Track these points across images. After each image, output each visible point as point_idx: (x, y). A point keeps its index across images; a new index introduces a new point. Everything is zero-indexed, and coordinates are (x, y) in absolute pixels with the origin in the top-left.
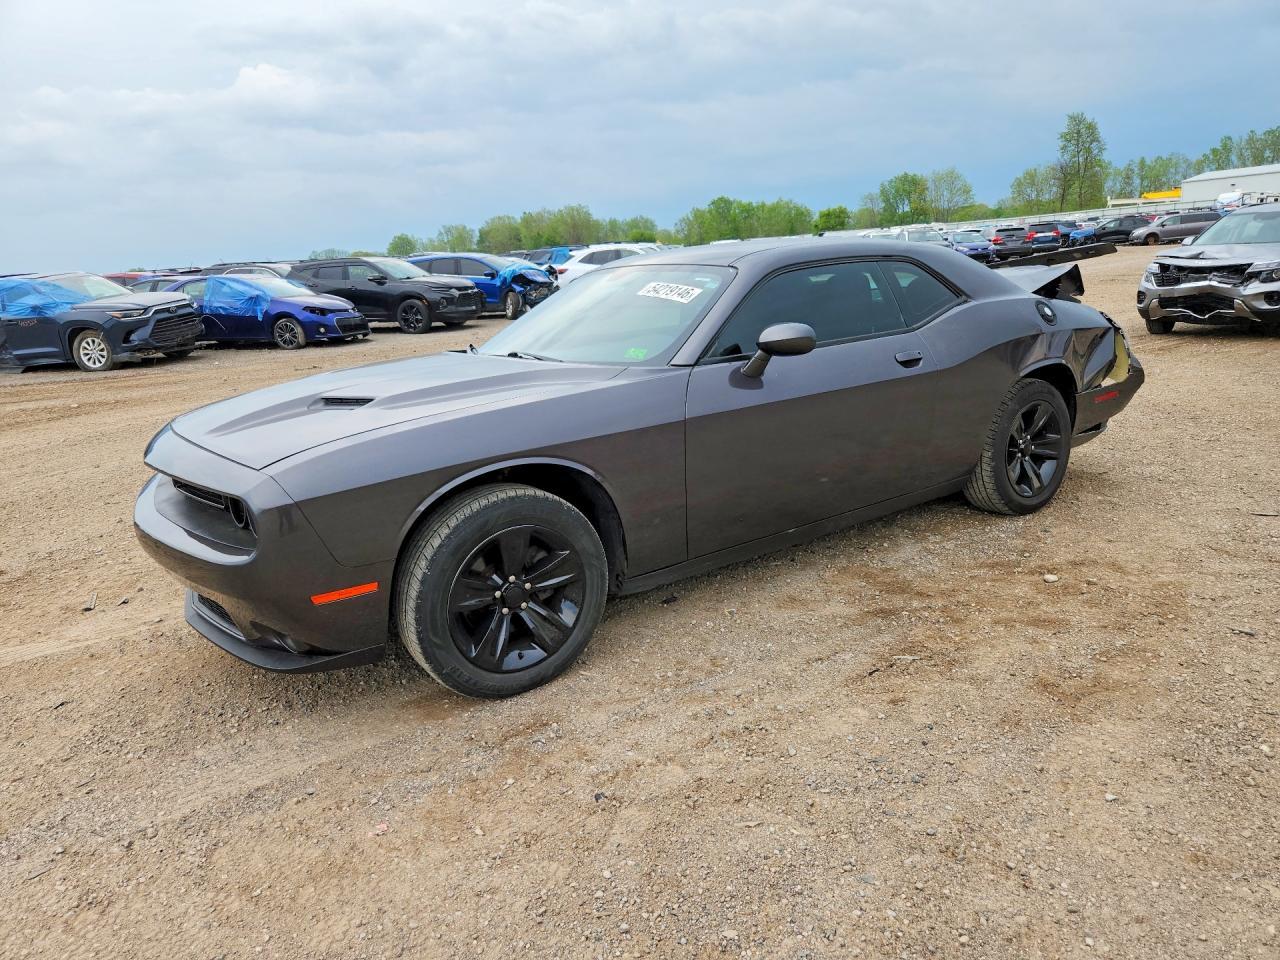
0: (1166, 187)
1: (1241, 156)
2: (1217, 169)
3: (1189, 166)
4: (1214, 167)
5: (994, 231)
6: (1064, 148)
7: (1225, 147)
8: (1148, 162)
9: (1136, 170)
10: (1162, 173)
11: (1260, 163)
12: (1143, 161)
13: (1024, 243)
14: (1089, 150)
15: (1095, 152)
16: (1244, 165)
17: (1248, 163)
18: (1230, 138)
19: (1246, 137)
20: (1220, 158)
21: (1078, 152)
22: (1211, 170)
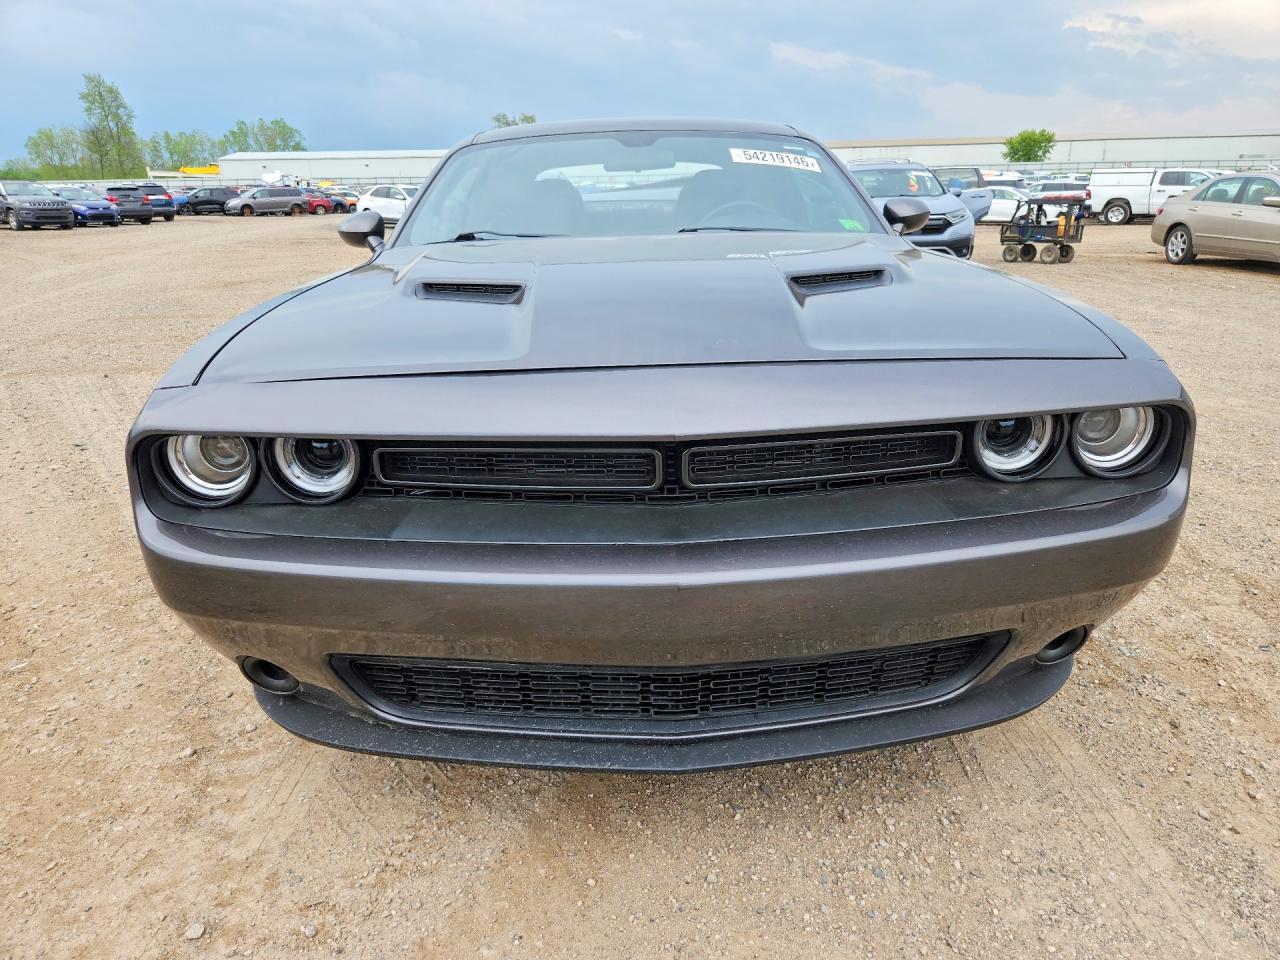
0: (196, 163)
1: (257, 141)
2: (240, 150)
3: (213, 145)
4: (236, 149)
5: (104, 190)
6: (89, 110)
7: (241, 129)
8: (172, 136)
9: (163, 143)
10: (188, 149)
11: (275, 148)
12: (167, 136)
13: (143, 204)
14: (117, 117)
15: (125, 118)
16: (262, 150)
17: (265, 148)
18: (243, 123)
19: (257, 124)
20: (240, 140)
21: (107, 117)
22: (235, 152)
